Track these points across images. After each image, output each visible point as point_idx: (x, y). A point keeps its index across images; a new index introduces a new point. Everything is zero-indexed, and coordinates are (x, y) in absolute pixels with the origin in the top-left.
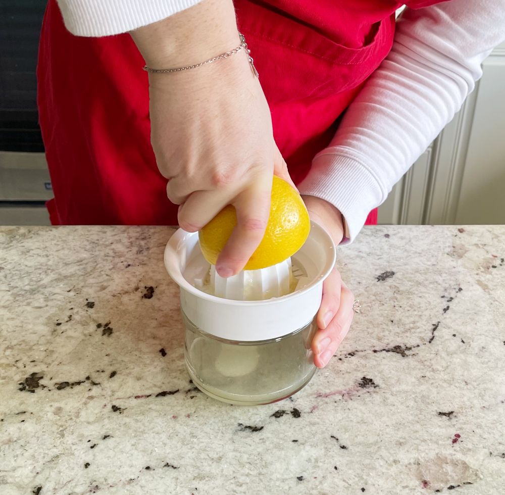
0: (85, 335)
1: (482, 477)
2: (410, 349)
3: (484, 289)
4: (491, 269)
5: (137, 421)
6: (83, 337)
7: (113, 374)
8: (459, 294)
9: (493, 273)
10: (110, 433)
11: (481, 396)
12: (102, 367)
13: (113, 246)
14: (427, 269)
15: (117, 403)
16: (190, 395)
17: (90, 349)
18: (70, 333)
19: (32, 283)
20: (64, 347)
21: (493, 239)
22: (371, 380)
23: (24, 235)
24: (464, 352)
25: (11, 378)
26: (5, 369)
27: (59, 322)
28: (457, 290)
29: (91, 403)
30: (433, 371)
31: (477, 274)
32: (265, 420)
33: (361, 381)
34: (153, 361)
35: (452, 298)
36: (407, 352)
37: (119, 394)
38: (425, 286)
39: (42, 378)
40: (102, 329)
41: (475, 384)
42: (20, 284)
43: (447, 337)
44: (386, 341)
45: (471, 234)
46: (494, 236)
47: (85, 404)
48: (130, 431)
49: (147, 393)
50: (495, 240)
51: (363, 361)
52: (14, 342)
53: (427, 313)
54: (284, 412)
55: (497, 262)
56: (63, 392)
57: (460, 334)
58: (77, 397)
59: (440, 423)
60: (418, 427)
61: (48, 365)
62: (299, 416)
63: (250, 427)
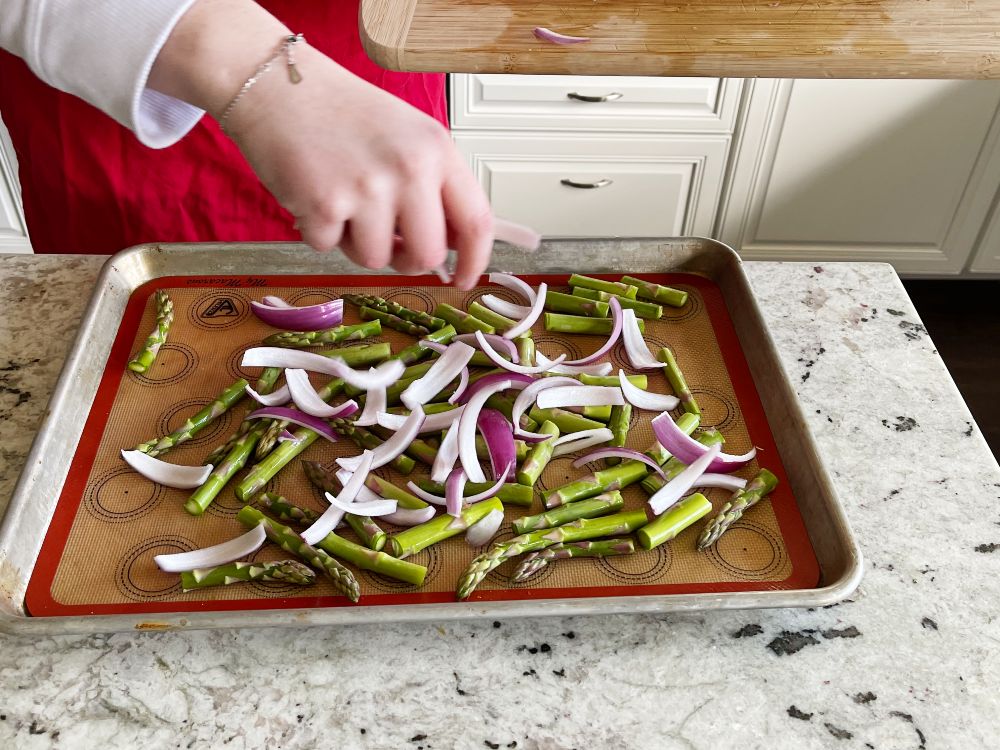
1: (865, 593)
3: (853, 350)
4: (861, 323)
8: (820, 356)
9: (864, 329)
11: (858, 491)
14: (777, 322)
21: (860, 281)
24: (832, 433)
28: (818, 351)
31: (843, 330)
35: (812, 362)
41: (849, 475)
43: (809, 414)
45: (832, 275)
46: (861, 278)
50: (863, 283)
55: (868, 314)
57: (826, 410)
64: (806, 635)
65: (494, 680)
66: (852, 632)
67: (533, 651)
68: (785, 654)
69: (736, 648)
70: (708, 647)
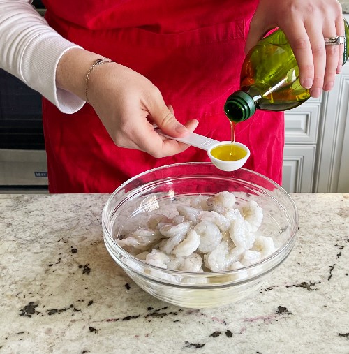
0: (70, 273)
2: (314, 284)
5: (108, 339)
6: (69, 275)
7: (91, 303)
10: (88, 348)
12: (82, 298)
13: (91, 208)
14: (323, 225)
15: (93, 325)
16: (148, 319)
17: (74, 284)
18: (59, 272)
19: (32, 235)
20: (54, 283)
22: (285, 309)
23: (27, 201)
25: (14, 307)
26: (10, 299)
27: (51, 263)
28: (347, 241)
29: (74, 325)
30: (332, 301)
32: (205, 339)
33: (277, 309)
34: (121, 293)
35: (343, 247)
36: (312, 287)
37: (95, 318)
38: (322, 238)
39: (37, 306)
40: (83, 269)
42: (23, 236)
43: (341, 276)
44: (295, 279)
47: (69, 326)
48: (103, 347)
49: (116, 317)
51: (279, 294)
52: (17, 279)
53: (325, 258)
54: (220, 333)
56: (52, 317)
58: (63, 320)
59: (340, 342)
60: (323, 345)
61: (42, 296)
62: (232, 336)
63: (194, 345)
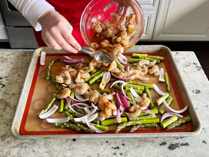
3: (186, 73)
4: (187, 66)
9: (188, 68)
21: (187, 56)
31: (183, 68)
45: (180, 54)
55: (189, 64)
64: (176, 145)
65: (106, 156)
66: (187, 144)
67: (115, 148)
68: (172, 150)
69: (160, 148)
70: (154, 148)
